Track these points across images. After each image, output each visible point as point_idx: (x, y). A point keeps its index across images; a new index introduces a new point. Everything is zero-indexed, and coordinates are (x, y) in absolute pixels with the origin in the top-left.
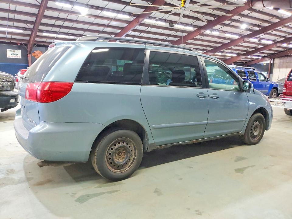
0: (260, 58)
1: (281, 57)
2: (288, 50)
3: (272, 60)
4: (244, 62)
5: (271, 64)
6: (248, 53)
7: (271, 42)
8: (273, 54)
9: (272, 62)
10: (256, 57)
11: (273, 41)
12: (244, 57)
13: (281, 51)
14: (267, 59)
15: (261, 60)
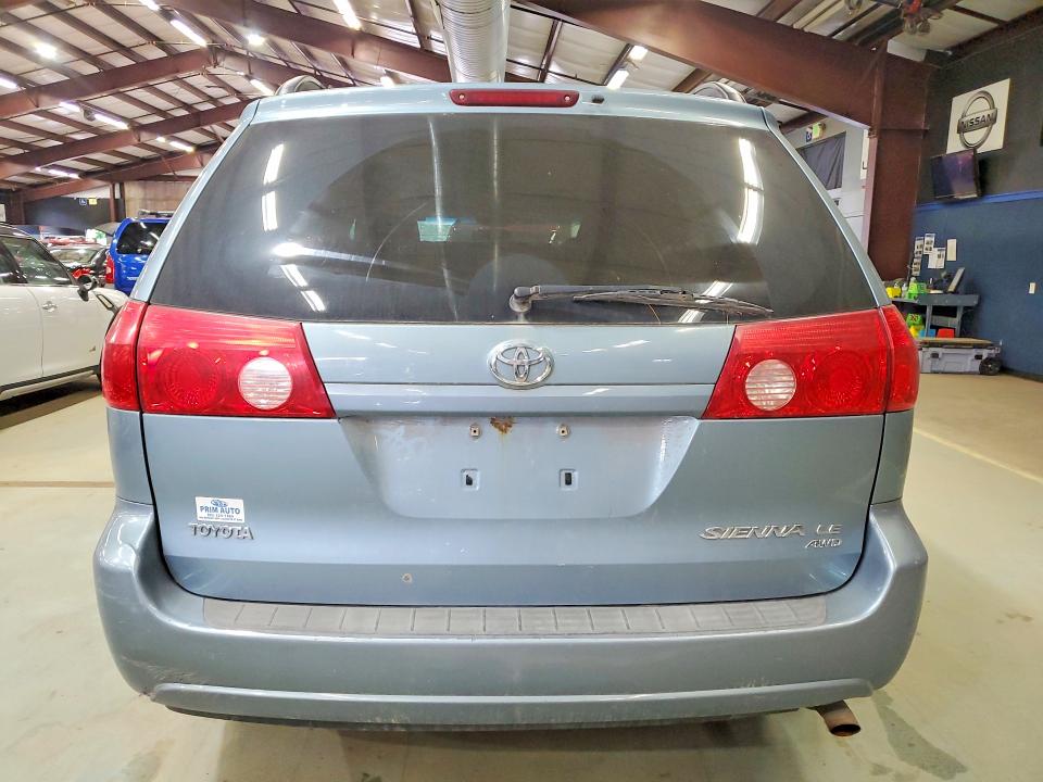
0: (75, 176)
1: (143, 179)
2: (166, 157)
3: (117, 187)
4: (13, 188)
5: (116, 201)
6: (34, 155)
7: (123, 126)
8: (117, 166)
9: (117, 196)
10: (62, 174)
11: (130, 121)
12: (20, 169)
13: (144, 160)
14: (99, 183)
15: (77, 187)
